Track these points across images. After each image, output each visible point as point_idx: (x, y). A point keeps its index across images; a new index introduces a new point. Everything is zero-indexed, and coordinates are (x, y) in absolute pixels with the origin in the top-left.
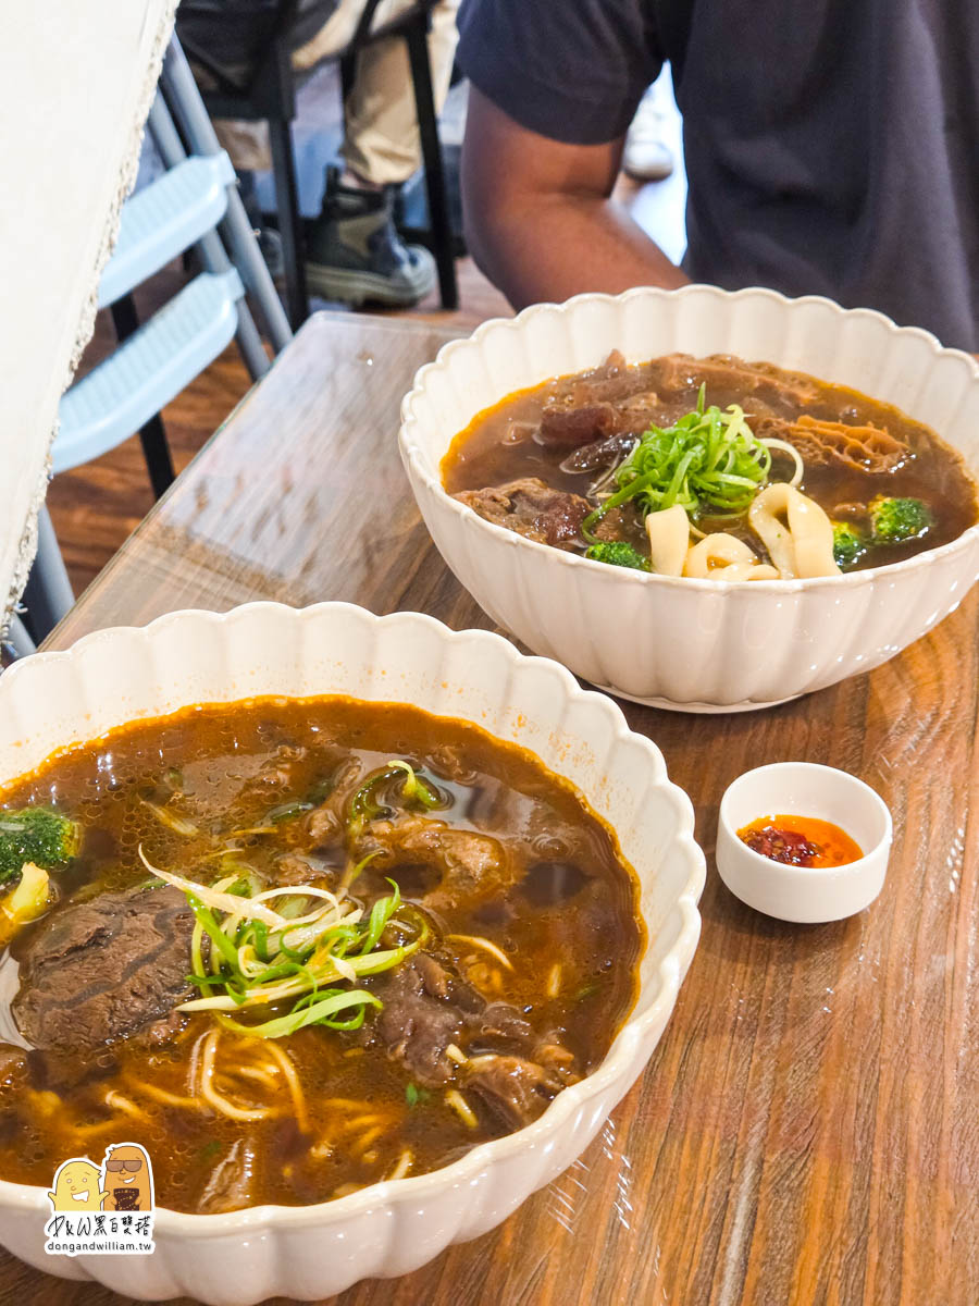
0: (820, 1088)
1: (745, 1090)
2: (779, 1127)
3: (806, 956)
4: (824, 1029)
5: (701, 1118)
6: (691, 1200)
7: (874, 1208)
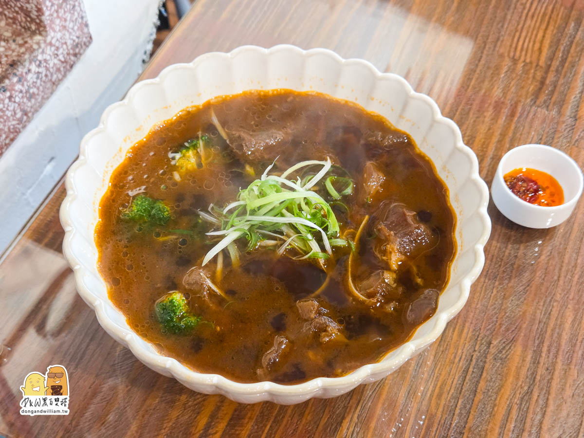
0: (523, 311)
1: (487, 307)
2: (501, 327)
3: (527, 241)
4: (529, 281)
5: (465, 318)
6: (455, 357)
7: (539, 373)
